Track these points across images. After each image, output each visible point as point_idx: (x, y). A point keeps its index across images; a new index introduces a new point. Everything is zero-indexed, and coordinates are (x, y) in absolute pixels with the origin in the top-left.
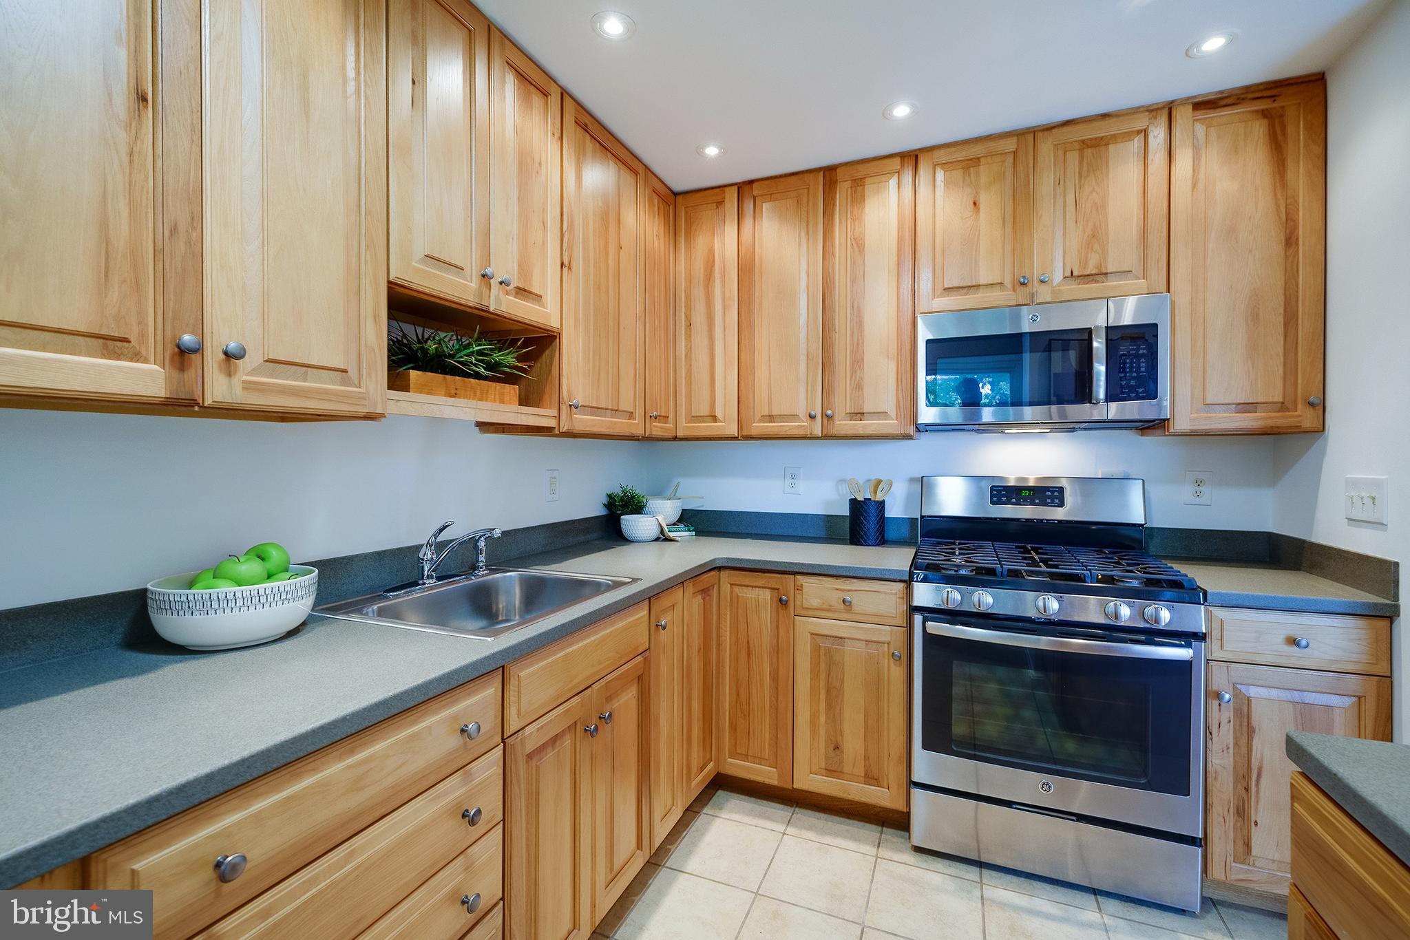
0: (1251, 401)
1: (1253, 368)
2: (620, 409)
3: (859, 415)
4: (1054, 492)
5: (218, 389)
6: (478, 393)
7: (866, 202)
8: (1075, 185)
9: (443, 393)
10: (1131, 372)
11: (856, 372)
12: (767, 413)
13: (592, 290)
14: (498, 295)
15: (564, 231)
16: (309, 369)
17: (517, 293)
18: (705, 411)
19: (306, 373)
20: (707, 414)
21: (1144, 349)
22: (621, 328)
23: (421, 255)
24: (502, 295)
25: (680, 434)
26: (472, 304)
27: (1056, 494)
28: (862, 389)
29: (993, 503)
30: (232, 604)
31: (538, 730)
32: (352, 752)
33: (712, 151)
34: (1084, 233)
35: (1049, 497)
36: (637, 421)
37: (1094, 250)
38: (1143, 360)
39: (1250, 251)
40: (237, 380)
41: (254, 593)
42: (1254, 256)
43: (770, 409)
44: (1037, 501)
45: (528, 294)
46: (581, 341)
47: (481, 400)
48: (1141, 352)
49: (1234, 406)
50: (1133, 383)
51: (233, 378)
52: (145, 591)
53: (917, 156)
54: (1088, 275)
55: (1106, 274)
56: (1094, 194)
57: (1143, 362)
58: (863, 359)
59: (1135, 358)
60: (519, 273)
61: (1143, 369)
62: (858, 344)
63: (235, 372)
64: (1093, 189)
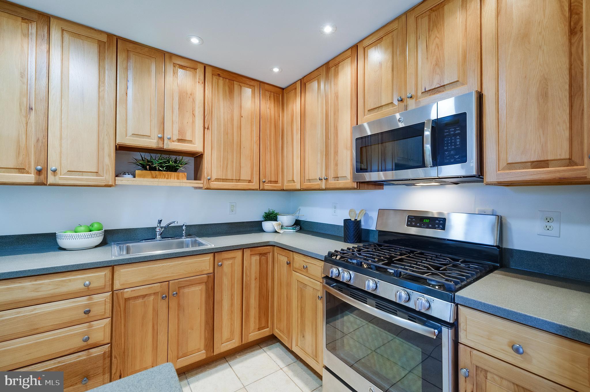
0: (542, 159)
1: (543, 134)
2: (241, 179)
3: (337, 178)
4: (439, 221)
5: (51, 179)
6: (166, 176)
7: (339, 74)
8: (426, 37)
9: (150, 177)
10: (451, 145)
11: (335, 158)
12: (308, 179)
13: (222, 135)
14: (167, 143)
15: (206, 115)
16: (84, 173)
17: (178, 141)
18: (291, 179)
19: (83, 174)
20: (291, 180)
21: (458, 130)
22: (242, 147)
23: (131, 134)
24: (169, 142)
25: (285, 188)
26: (155, 147)
27: (441, 222)
28: (338, 166)
29: (408, 225)
30: (65, 238)
31: (132, 291)
32: (36, 280)
33: (276, 70)
34: (431, 63)
35: (437, 224)
36: (253, 184)
37: (437, 73)
38: (458, 137)
39: (540, 47)
40: (57, 177)
41: (71, 235)
42: (543, 51)
43: (309, 177)
44: (430, 226)
45: (185, 141)
46: (215, 155)
47: (167, 178)
48: (457, 132)
49: (530, 163)
50: (452, 152)
51: (56, 177)
52: (55, 233)
53: (357, 46)
54: (434, 89)
55: (444, 86)
56: (437, 39)
57: (458, 139)
58: (338, 151)
59: (453, 137)
60: (179, 134)
61: (458, 143)
62: (336, 144)
63: (57, 175)
64: (436, 36)
